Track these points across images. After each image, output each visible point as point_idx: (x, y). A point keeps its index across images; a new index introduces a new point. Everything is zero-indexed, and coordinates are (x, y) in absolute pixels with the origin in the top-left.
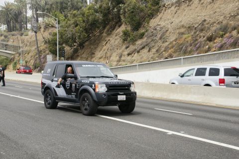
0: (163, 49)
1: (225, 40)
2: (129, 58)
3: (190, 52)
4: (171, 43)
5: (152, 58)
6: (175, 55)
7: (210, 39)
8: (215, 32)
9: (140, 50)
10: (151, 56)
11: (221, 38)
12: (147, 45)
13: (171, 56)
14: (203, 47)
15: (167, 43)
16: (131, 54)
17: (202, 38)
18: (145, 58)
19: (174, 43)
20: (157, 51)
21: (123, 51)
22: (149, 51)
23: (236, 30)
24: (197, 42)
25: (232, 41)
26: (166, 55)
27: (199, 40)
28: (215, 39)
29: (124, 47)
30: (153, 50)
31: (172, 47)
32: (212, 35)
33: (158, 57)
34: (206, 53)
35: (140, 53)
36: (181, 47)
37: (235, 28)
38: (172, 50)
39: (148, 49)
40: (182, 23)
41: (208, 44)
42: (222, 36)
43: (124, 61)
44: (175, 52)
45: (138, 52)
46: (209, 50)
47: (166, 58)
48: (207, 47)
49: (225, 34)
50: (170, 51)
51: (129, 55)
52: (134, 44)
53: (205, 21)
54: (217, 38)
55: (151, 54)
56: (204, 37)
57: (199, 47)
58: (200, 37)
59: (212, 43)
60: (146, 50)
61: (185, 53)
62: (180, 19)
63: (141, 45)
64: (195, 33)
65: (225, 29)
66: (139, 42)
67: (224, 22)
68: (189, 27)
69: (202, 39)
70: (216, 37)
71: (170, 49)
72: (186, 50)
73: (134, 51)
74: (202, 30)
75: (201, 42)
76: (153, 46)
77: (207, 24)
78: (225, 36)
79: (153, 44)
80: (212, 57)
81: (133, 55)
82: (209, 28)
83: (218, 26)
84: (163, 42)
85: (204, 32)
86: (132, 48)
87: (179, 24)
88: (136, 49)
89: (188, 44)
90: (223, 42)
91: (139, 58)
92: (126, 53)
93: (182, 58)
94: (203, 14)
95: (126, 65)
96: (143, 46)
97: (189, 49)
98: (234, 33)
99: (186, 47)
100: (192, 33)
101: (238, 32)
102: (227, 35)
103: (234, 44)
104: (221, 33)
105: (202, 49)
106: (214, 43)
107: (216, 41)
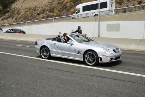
0: (19, 18)
1: (44, 15)
2: (3, 22)
3: (30, 20)
4: (22, 15)
5: (14, 22)
6: (24, 21)
7: (38, 14)
12: (11, 16)
13: (22, 21)
15: (20, 16)
16: (3, 20)
18: (10, 22)
19: (23, 15)
20: (16, 19)
22: (12, 19)
25: (47, 15)
26: (20, 20)
27: (34, 15)
30: (14, 18)
31: (22, 17)
32: (39, 12)
33: (16, 21)
34: (37, 20)
37: (47, 10)
38: (23, 18)
39: (11, 18)
40: (26, 7)
41: (37, 16)
42: (43, 13)
44: (24, 20)
45: (7, 19)
46: (38, 19)
47: (20, 22)
50: (21, 19)
52: (5, 15)
53: (36, 6)
55: (13, 20)
57: (34, 18)
59: (39, 16)
60: (10, 18)
61: (28, 20)
62: (25, 5)
63: (8, 16)
64: (32, 11)
65: (44, 11)
66: (7, 15)
67: (44, 8)
68: (29, 9)
69: (35, 14)
72: (28, 19)
74: (35, 10)
75: (35, 15)
77: (37, 8)
79: (14, 16)
80: (39, 22)
82: (37, 10)
83: (41, 9)
84: (18, 15)
86: (4, 17)
87: (25, 7)
88: (5, 18)
91: (7, 22)
92: (1, 19)
93: (26, 22)
94: (35, 4)
95: (1, 25)
97: (30, 18)
98: (47, 12)
99: (29, 17)
100: (31, 12)
101: (49, 12)
102: (45, 13)
103: (48, 17)
104: (42, 12)
105: (35, 18)
106: (40, 16)
107: (40, 15)
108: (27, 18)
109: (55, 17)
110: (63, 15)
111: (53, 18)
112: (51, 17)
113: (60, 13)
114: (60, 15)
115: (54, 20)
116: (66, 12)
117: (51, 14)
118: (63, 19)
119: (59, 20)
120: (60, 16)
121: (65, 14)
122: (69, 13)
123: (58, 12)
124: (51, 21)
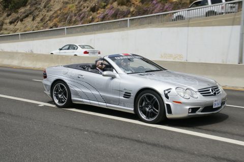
0: (48, 18)
1: (107, 11)
2: (12, 26)
3: (75, 22)
4: (56, 12)
5: (37, 27)
6: (60, 24)
7: (94, 10)
8: (98, 3)
9: (23, 18)
10: (35, 25)
11: (103, 10)
12: (30, 14)
13: (56, 26)
14: (87, 17)
15: (52, 13)
16: (13, 22)
17: (86, 8)
18: (29, 27)
19: (59, 12)
20: (41, 20)
21: (4, 19)
22: (33, 20)
23: (116, 2)
24: (81, 12)
25: (113, 12)
26: (51, 24)
27: (83, 10)
28: (98, 10)
29: (5, 14)
30: (37, 19)
31: (57, 17)
32: (96, 5)
33: (43, 26)
34: (90, 23)
35: (23, 22)
36: (66, 16)
38: (57, 19)
39: (32, 18)
41: (91, 14)
42: (104, 7)
43: (6, 29)
44: (60, 22)
45: (22, 20)
46: (92, 20)
47: (51, 28)
48: (91, 17)
49: (106, 5)
50: (54, 20)
51: (11, 23)
52: (17, 12)
54: (100, 9)
55: (35, 23)
56: (88, 7)
57: (83, 17)
58: (84, 8)
59: (95, 13)
60: (30, 19)
61: (70, 23)
63: (24, 13)
64: (79, 3)
65: (107, 1)
66: (22, 10)
69: (86, 10)
70: (99, 7)
71: (55, 18)
72: (71, 20)
73: (17, 20)
75: (85, 12)
76: (37, 15)
78: (107, 7)
79: (37, 13)
80: (95, 27)
81: (16, 23)
84: (48, 11)
85: (87, 2)
86: (14, 15)
88: (18, 18)
89: (73, 14)
90: (106, 13)
91: (23, 26)
92: (8, 21)
93: (65, 27)
95: (8, 33)
96: (26, 14)
97: (74, 19)
98: (115, 4)
99: (71, 17)
100: (77, 3)
101: (119, 5)
102: (109, 6)
103: (115, 16)
104: (104, 4)
105: (86, 19)
106: (97, 14)
107: (98, 12)
108: (68, 18)
109: (133, 15)
110: (153, 10)
111: (128, 19)
112: (124, 17)
113: (145, 7)
114: (145, 12)
115: (131, 24)
116: (160, 5)
117: (124, 8)
118: (150, 22)
119: (141, 23)
120: (144, 14)
121: (158, 8)
122: (167, 5)
123: (140, 4)
124: (123, 25)
